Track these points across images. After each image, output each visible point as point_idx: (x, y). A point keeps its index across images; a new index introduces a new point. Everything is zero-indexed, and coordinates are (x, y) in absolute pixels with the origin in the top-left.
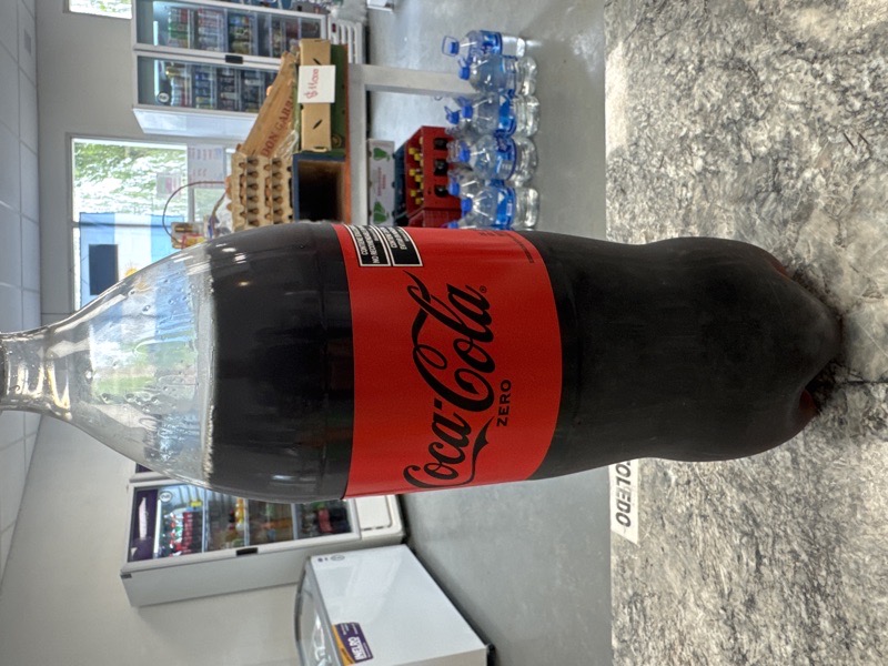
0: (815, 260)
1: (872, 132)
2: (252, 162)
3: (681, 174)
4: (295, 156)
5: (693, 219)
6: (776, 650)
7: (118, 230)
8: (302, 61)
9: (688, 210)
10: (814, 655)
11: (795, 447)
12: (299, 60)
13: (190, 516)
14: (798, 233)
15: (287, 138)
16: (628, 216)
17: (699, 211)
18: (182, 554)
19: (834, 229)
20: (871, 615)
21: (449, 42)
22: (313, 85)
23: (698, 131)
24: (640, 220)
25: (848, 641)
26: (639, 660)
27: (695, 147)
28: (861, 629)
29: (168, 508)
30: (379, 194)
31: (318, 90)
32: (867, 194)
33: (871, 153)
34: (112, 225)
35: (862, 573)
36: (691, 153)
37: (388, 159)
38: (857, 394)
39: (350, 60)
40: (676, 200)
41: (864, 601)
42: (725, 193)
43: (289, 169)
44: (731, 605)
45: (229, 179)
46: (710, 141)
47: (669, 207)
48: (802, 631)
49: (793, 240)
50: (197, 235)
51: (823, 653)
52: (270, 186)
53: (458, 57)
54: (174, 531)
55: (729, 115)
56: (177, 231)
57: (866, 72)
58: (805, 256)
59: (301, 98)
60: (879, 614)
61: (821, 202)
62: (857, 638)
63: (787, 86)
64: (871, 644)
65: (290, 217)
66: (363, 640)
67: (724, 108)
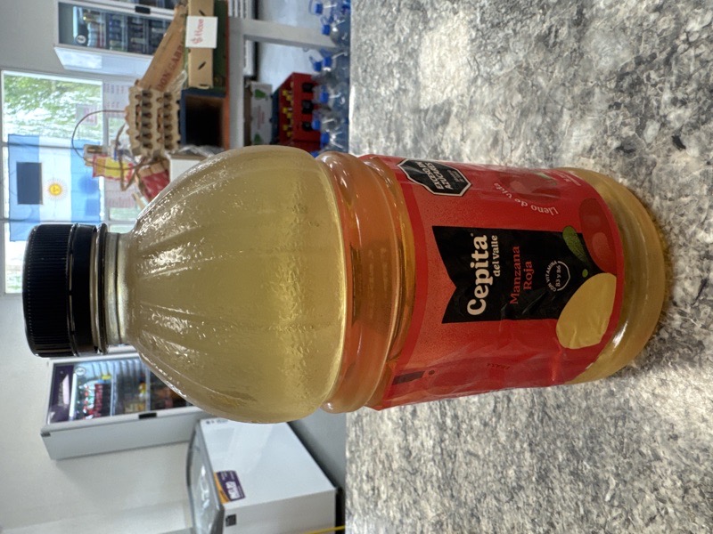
0: (450, 153)
1: (479, 55)
2: (146, 94)
3: (388, 93)
4: (183, 91)
5: (393, 127)
6: (425, 444)
7: (41, 150)
8: (190, 12)
9: (391, 121)
10: (443, 445)
12: (187, 11)
13: (100, 387)
14: (443, 133)
15: (178, 77)
16: (360, 128)
17: (396, 121)
18: (94, 417)
19: (460, 129)
21: (315, 4)
22: (198, 32)
23: (396, 59)
24: (366, 130)
25: (459, 432)
26: (359, 464)
27: (395, 71)
28: (465, 422)
29: (82, 380)
30: (259, 127)
31: (203, 36)
32: (476, 102)
33: (479, 70)
34: (37, 146)
36: (393, 76)
37: (267, 100)
39: (230, 14)
40: (384, 113)
42: (409, 106)
43: (178, 102)
44: (404, 415)
45: (127, 108)
46: (402, 66)
47: (381, 119)
48: (437, 428)
49: (440, 140)
50: (106, 155)
51: (447, 442)
52: (162, 116)
53: (321, 16)
54: (87, 399)
55: (412, 45)
56: (89, 152)
57: (478, 10)
58: (446, 151)
59: (188, 44)
61: (455, 109)
62: (463, 429)
63: (441, 21)
64: (469, 432)
65: (179, 142)
66: (238, 484)
67: (410, 40)
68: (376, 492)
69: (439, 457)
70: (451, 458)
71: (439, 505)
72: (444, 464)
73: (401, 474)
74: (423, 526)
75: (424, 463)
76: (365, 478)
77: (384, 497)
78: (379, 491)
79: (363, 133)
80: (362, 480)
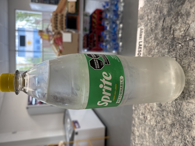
0: (185, 13)
2: (57, 15)
4: (67, 14)
5: (158, 9)
9: (157, 7)
10: (176, 101)
11: (176, 57)
14: (182, 8)
17: (160, 7)
19: (190, 5)
20: (189, 90)
24: (146, 12)
25: (184, 97)
26: (139, 110)
28: (187, 93)
35: (188, 81)
38: (191, 42)
40: (155, 5)
41: (188, 87)
42: (166, 1)
47: (153, 8)
49: (180, 10)
52: (61, 21)
58: (183, 13)
60: (191, 89)
62: (186, 95)
64: (189, 96)
68: (146, 118)
69: (175, 105)
70: (180, 105)
71: (173, 119)
72: (177, 107)
73: (157, 112)
74: (166, 126)
75: (168, 107)
76: (141, 114)
77: (149, 119)
78: (146, 117)
79: (145, 13)
80: (139, 115)
